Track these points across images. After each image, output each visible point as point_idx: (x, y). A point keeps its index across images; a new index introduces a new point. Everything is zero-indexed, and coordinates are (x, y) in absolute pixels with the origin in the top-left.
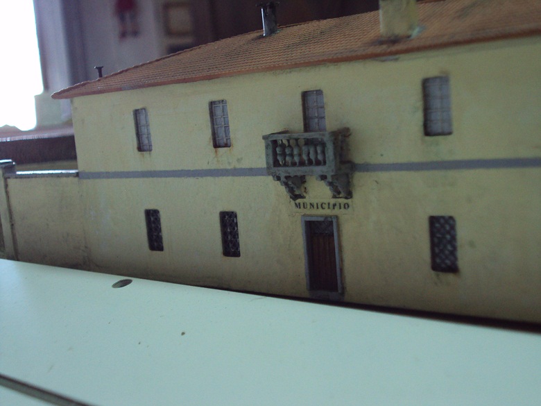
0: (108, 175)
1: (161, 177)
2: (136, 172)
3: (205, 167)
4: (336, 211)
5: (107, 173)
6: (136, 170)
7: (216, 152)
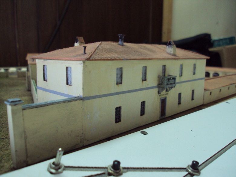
0: (100, 96)
1: (124, 93)
2: (114, 93)
3: (139, 88)
4: (166, 96)
5: (99, 95)
6: (114, 92)
7: (143, 83)
